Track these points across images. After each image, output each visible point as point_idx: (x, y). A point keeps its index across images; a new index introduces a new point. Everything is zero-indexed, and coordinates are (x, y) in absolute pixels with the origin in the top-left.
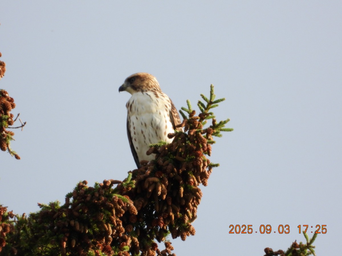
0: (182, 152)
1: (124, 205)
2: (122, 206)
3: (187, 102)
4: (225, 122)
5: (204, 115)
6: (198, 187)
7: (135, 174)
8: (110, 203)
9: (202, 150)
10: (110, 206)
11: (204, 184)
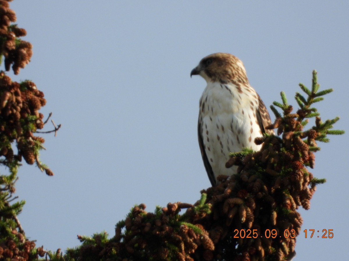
0: (274, 162)
1: (196, 237)
2: (193, 239)
3: (282, 94)
4: (333, 122)
5: (304, 112)
6: (297, 211)
7: (209, 193)
8: (177, 234)
9: (301, 160)
10: (177, 239)
11: (306, 207)
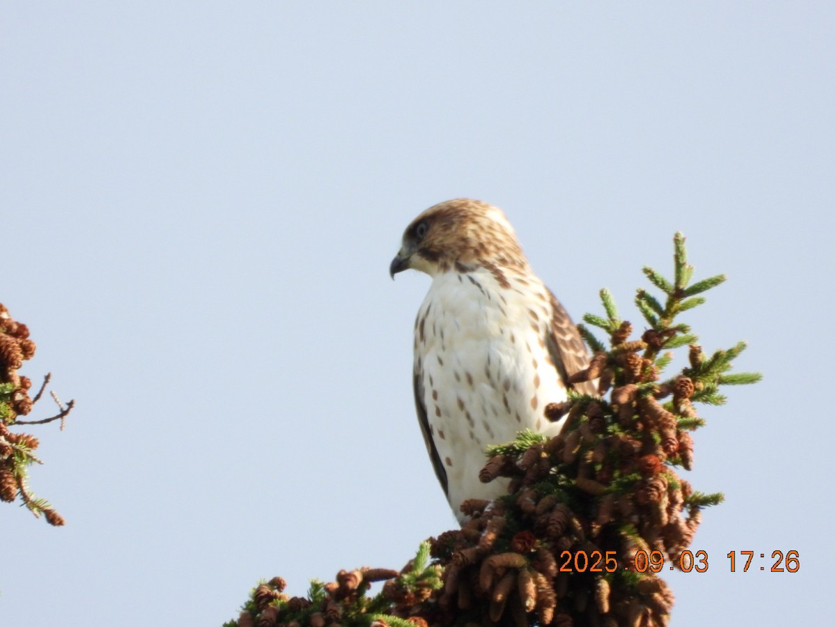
0: (594, 462)
3: (602, 295)
4: (731, 354)
5: (660, 336)
6: (659, 576)
9: (661, 451)
11: (679, 564)
